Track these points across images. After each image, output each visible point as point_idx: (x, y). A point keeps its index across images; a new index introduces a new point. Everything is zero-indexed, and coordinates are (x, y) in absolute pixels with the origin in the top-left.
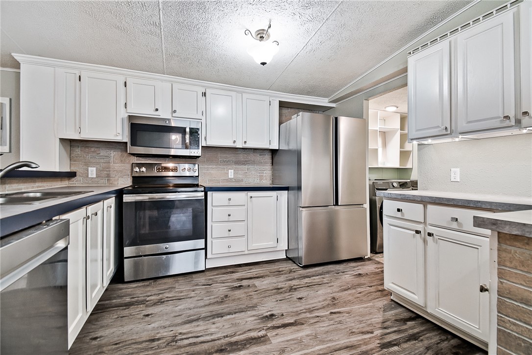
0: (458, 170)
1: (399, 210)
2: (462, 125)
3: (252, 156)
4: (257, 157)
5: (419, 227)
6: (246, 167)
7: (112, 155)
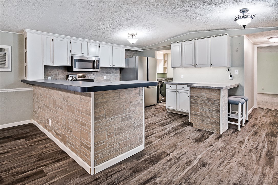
0: (183, 76)
1: (170, 87)
2: (184, 65)
3: (113, 70)
4: (115, 71)
5: (175, 91)
6: (111, 74)
7: (58, 71)
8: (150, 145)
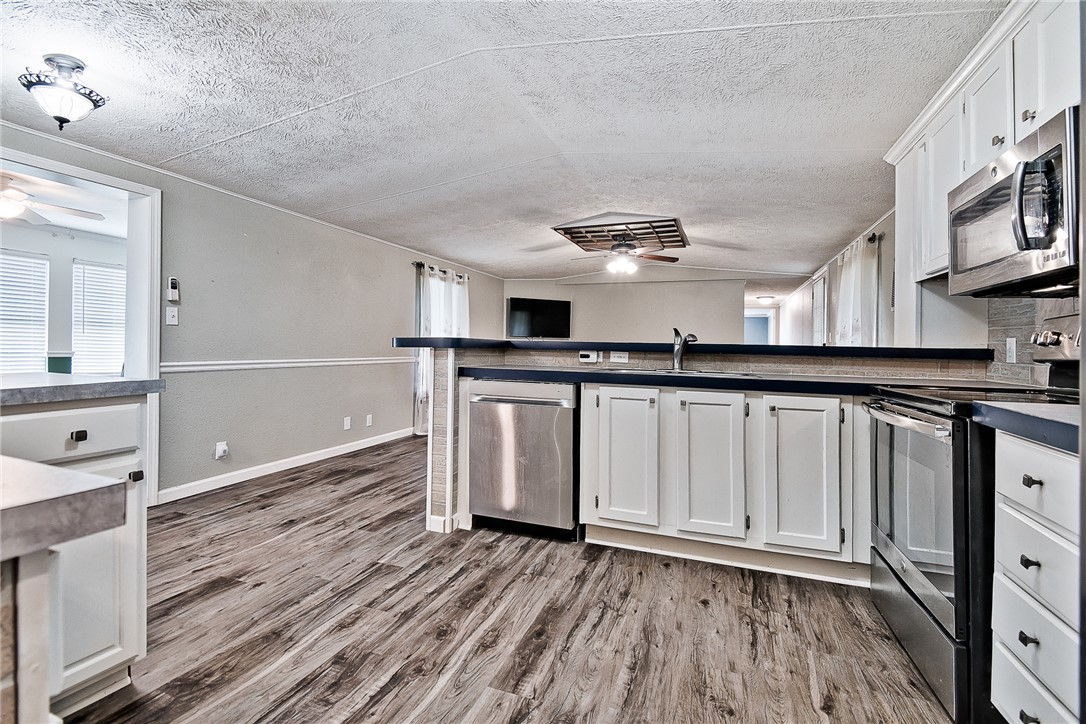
8: (411, 541)
